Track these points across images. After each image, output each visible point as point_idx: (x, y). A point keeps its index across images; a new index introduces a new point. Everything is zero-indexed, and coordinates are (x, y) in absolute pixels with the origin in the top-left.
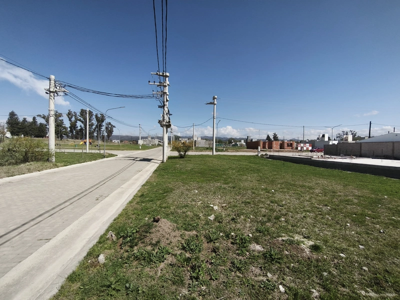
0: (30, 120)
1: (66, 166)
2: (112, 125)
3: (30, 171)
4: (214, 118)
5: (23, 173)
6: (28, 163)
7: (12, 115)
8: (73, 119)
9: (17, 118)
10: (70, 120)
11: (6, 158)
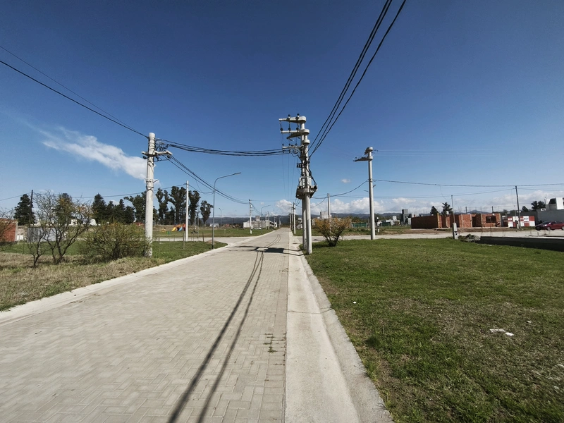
0: (116, 203)
1: (168, 262)
2: (208, 205)
3: (123, 272)
4: (370, 181)
5: (114, 275)
6: (120, 260)
7: (98, 198)
8: (163, 199)
9: (103, 202)
10: (160, 201)
11: (91, 253)
